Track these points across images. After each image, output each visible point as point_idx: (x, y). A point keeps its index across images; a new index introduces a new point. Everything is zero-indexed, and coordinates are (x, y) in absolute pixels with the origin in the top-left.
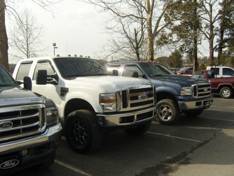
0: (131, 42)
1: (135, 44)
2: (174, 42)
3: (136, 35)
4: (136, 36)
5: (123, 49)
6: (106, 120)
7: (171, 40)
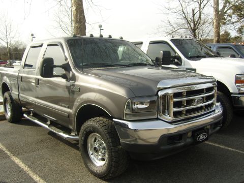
0: (188, 23)
1: (192, 25)
2: (233, 23)
3: (194, 15)
4: (194, 17)
5: (179, 30)
6: (241, 100)
7: (229, 21)
